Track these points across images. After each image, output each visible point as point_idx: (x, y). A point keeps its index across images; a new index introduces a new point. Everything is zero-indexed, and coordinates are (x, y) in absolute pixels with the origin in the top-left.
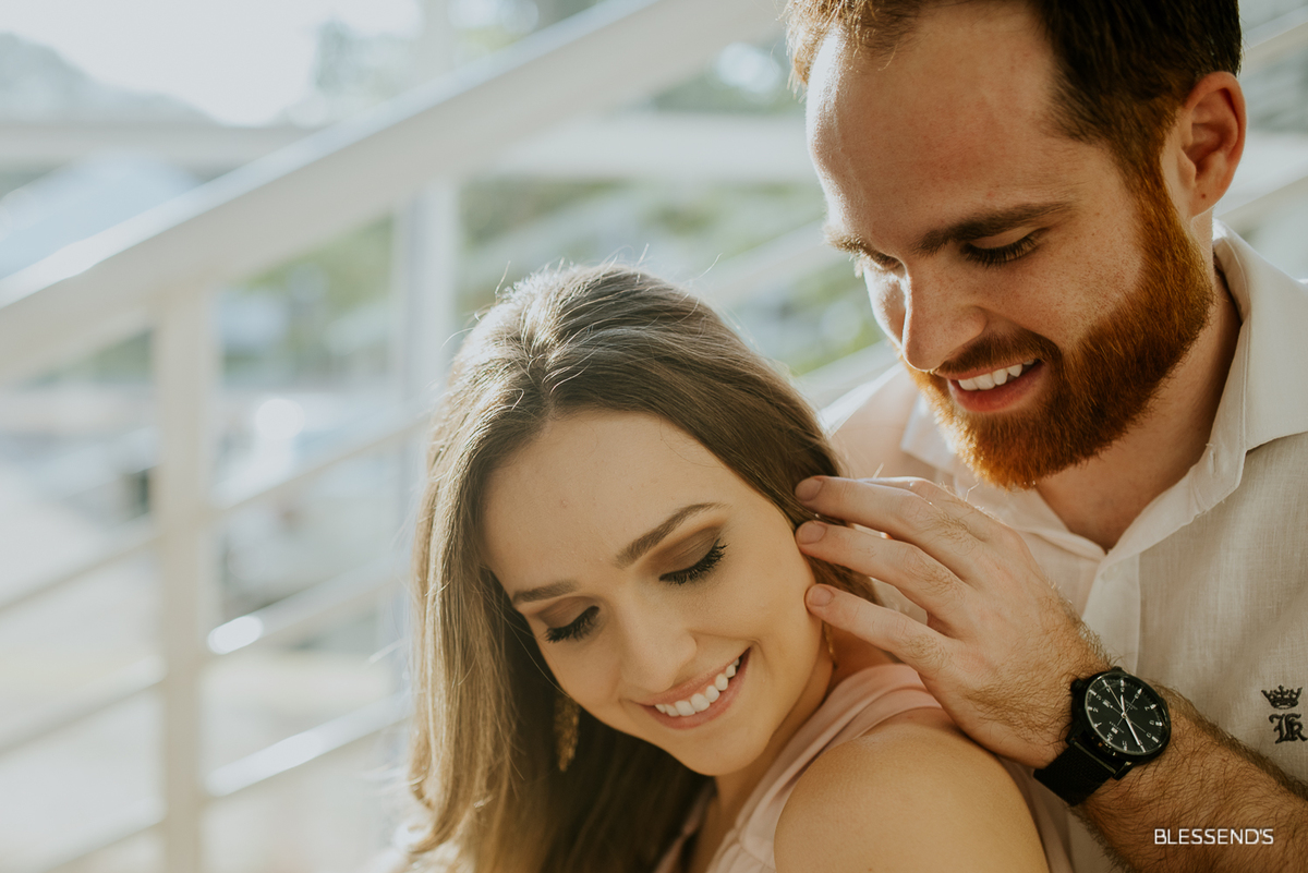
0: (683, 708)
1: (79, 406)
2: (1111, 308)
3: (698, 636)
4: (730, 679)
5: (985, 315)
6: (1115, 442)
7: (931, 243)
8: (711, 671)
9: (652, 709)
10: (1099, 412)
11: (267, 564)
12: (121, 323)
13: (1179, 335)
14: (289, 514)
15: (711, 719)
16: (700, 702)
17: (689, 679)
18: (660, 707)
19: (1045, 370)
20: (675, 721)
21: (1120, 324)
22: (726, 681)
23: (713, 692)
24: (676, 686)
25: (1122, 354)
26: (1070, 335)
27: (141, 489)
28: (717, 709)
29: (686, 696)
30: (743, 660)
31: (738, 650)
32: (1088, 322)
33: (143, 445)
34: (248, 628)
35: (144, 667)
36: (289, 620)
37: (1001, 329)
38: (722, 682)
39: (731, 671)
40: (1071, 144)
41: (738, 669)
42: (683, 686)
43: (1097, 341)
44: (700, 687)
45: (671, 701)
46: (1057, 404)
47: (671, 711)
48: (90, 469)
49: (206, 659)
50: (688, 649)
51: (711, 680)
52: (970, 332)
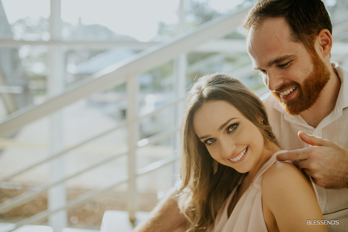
0: (235, 160)
1: (112, 97)
2: (308, 75)
3: (236, 145)
4: (244, 153)
5: (283, 78)
6: (314, 104)
7: (270, 64)
8: (240, 151)
9: (229, 160)
10: (309, 97)
11: (149, 128)
12: (120, 81)
13: (324, 81)
14: (153, 118)
15: (241, 161)
16: (238, 158)
17: (235, 153)
18: (230, 159)
19: (298, 89)
20: (234, 162)
21: (310, 78)
22: (243, 154)
23: (241, 156)
24: (233, 155)
25: (312, 84)
26: (301, 81)
27: (124, 113)
28: (241, 160)
29: (235, 157)
30: (247, 149)
31: (245, 147)
32: (304, 78)
33: (124, 104)
34: (145, 141)
35: (124, 149)
36: (154, 139)
37: (287, 81)
38: (242, 154)
39: (244, 152)
40: (295, 43)
41: (246, 151)
42: (234, 155)
43: (306, 82)
44: (238, 155)
45: (233, 158)
46: (300, 96)
47: (233, 161)
48: (114, 109)
49: (137, 147)
50: (235, 147)
51: (240, 153)
52: (281, 82)
